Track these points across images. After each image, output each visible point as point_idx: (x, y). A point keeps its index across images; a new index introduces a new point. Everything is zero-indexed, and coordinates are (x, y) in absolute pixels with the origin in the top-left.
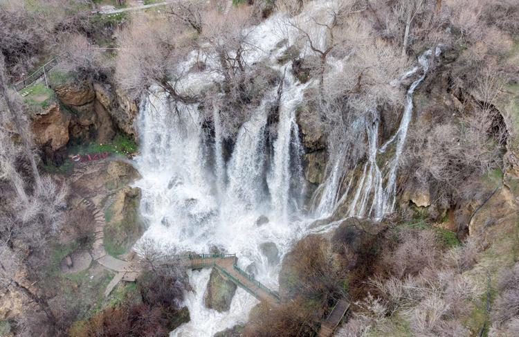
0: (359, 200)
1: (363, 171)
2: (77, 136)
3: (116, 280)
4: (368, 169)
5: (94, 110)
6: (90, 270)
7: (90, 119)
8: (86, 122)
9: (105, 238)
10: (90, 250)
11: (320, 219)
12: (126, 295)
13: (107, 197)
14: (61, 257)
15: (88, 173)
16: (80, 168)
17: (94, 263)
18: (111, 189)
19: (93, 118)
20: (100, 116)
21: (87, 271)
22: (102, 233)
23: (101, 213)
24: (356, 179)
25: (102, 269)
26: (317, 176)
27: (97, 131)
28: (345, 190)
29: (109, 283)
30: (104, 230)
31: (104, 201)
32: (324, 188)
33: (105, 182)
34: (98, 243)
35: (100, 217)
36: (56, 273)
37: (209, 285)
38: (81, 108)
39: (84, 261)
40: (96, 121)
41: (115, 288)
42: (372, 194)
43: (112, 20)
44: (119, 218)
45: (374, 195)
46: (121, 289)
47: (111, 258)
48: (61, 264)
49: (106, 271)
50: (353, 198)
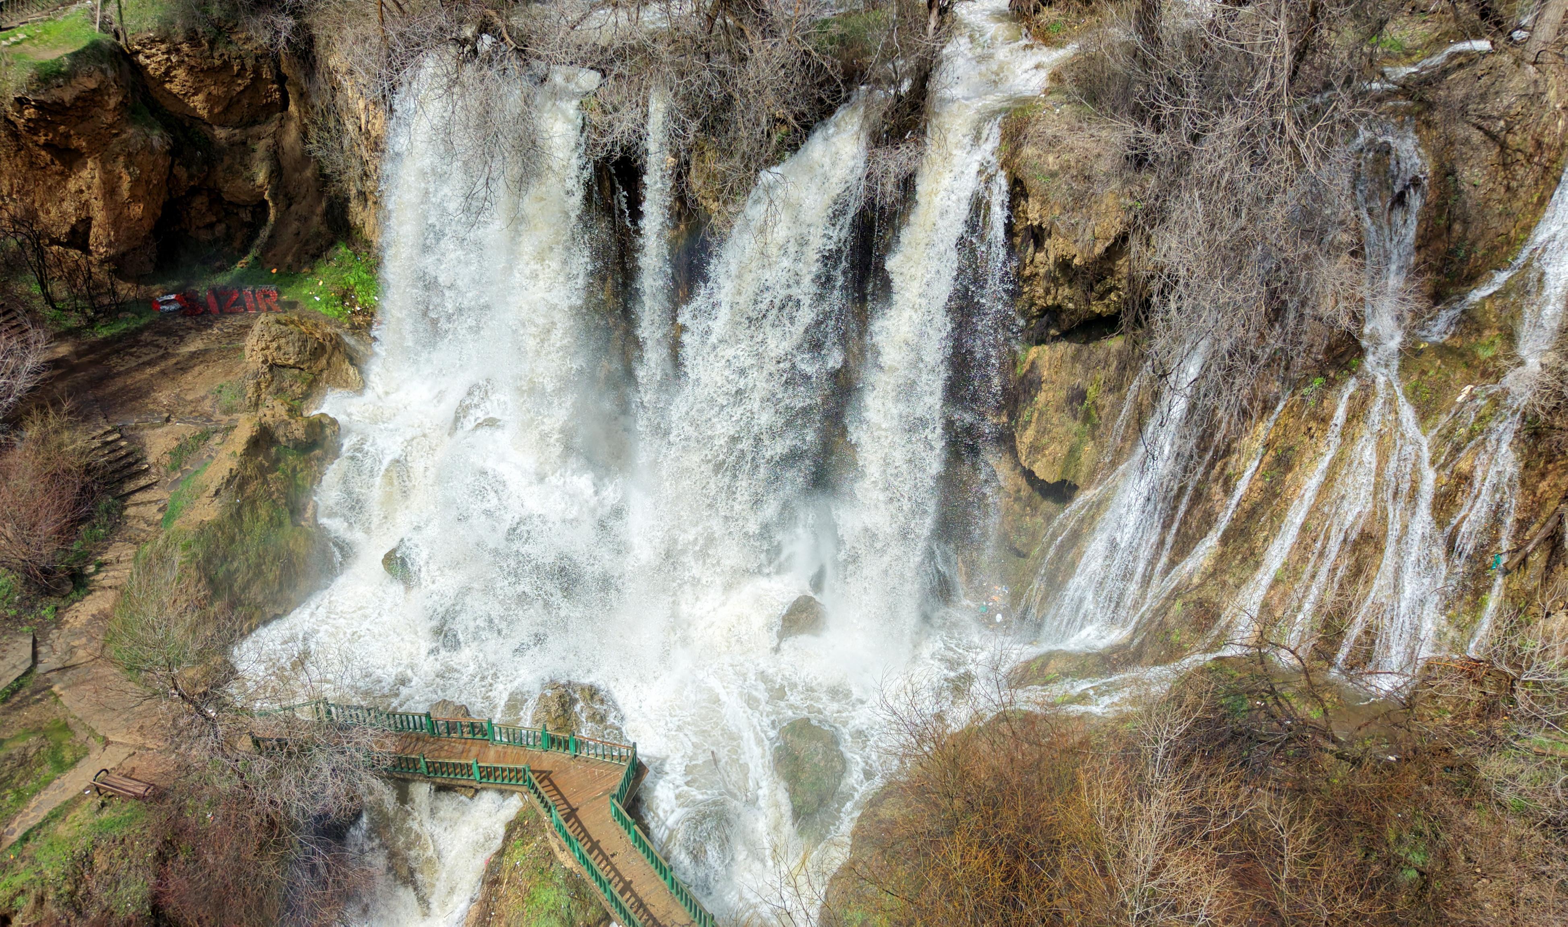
7: (253, 179)
9: (130, 592)
10: (45, 629)
13: (208, 435)
16: (165, 334)
22: (127, 571)
23: (157, 494)
26: (1073, 453)
28: (1209, 521)
29: (43, 785)
31: (186, 449)
33: (220, 383)
34: (94, 605)
35: (147, 505)
38: (225, 134)
45: (1379, 549)
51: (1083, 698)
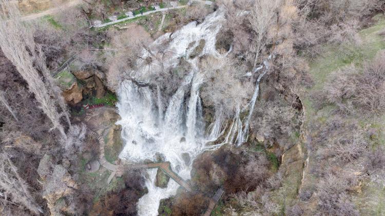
0: (231, 135)
1: (233, 121)
2: (86, 94)
3: (112, 176)
4: (235, 120)
5: (94, 81)
6: (100, 170)
7: (92, 85)
8: (90, 87)
9: (105, 153)
10: (98, 159)
11: (211, 141)
12: (118, 183)
13: (105, 130)
14: (85, 164)
15: (94, 116)
16: (89, 113)
17: (101, 166)
18: (106, 126)
19: (94, 85)
20: (97, 83)
21: (98, 171)
22: (103, 150)
23: (102, 139)
24: (229, 125)
25: (105, 170)
26: (210, 119)
27: (96, 91)
28: (224, 128)
29: (109, 177)
30: (105, 149)
31: (103, 132)
32: (213, 126)
33: (103, 121)
34: (102, 155)
35: (102, 141)
36: (83, 173)
37: (157, 176)
38: (87, 80)
39: (96, 165)
40: (95, 86)
41: (112, 180)
42: (237, 133)
43: (100, 32)
44: (111, 143)
46: (115, 180)
47: (109, 163)
48: (85, 168)
49: (107, 171)
50: (227, 133)
51: (212, 148)
